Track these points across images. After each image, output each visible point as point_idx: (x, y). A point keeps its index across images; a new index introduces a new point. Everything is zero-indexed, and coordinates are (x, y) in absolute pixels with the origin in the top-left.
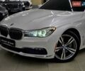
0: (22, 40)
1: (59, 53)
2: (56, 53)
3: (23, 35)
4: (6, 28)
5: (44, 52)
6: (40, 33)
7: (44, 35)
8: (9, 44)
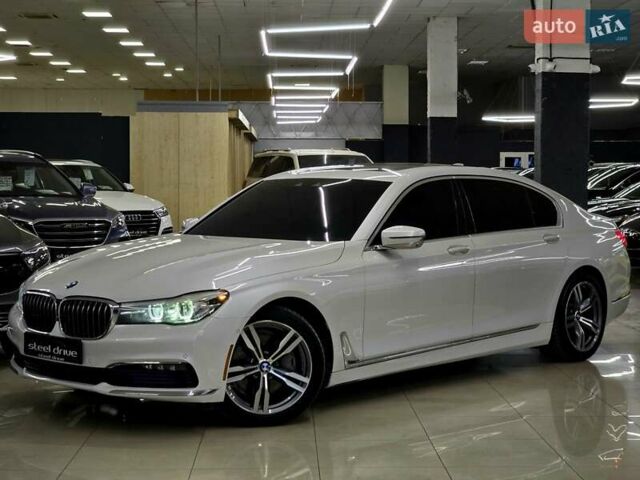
0: (107, 339)
1: (247, 389)
2: (234, 387)
3: (114, 318)
4: (51, 299)
5: (184, 375)
6: (174, 314)
7: (187, 319)
8: (59, 356)
